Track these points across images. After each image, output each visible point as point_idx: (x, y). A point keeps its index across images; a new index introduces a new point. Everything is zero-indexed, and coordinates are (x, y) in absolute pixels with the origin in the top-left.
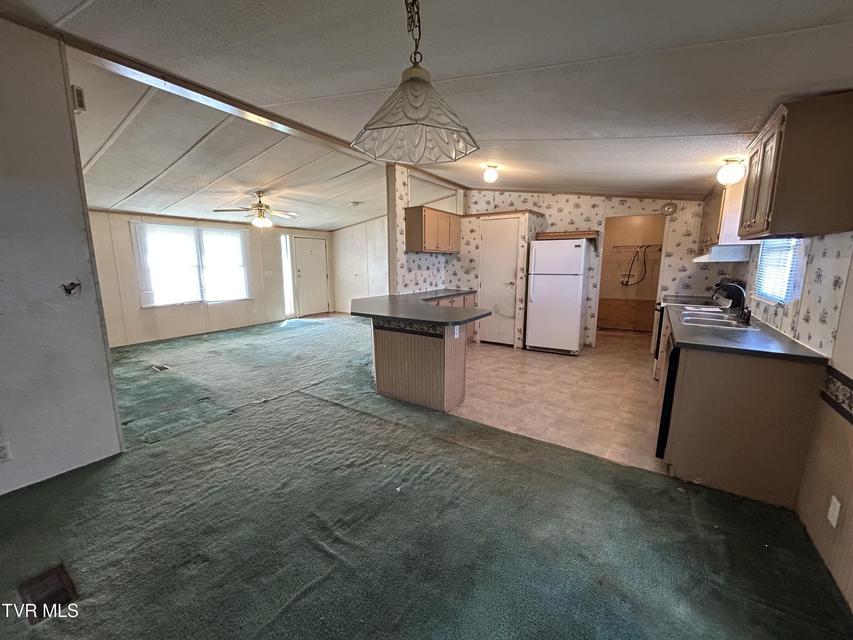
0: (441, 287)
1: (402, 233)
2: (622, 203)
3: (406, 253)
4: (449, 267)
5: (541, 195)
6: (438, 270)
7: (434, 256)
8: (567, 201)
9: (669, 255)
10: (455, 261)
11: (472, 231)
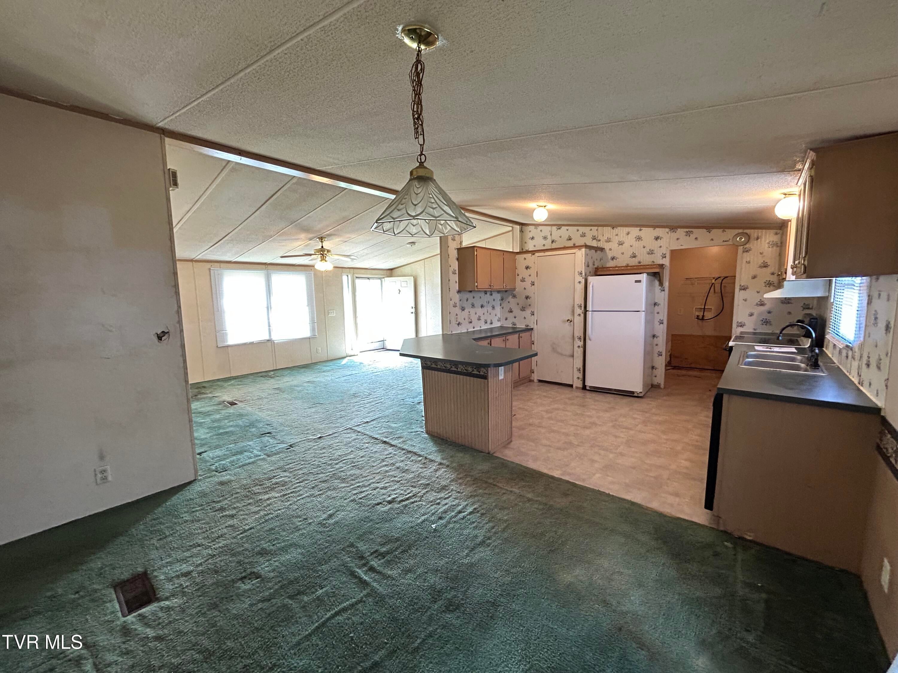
0: (496, 324)
1: (454, 273)
2: (688, 234)
3: (459, 292)
4: (505, 304)
5: (600, 228)
6: (493, 307)
7: (488, 294)
8: (628, 234)
9: (744, 288)
10: (510, 299)
11: (527, 268)
